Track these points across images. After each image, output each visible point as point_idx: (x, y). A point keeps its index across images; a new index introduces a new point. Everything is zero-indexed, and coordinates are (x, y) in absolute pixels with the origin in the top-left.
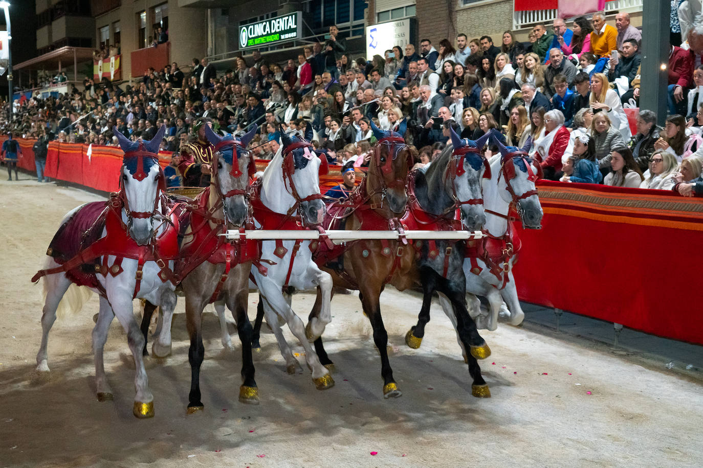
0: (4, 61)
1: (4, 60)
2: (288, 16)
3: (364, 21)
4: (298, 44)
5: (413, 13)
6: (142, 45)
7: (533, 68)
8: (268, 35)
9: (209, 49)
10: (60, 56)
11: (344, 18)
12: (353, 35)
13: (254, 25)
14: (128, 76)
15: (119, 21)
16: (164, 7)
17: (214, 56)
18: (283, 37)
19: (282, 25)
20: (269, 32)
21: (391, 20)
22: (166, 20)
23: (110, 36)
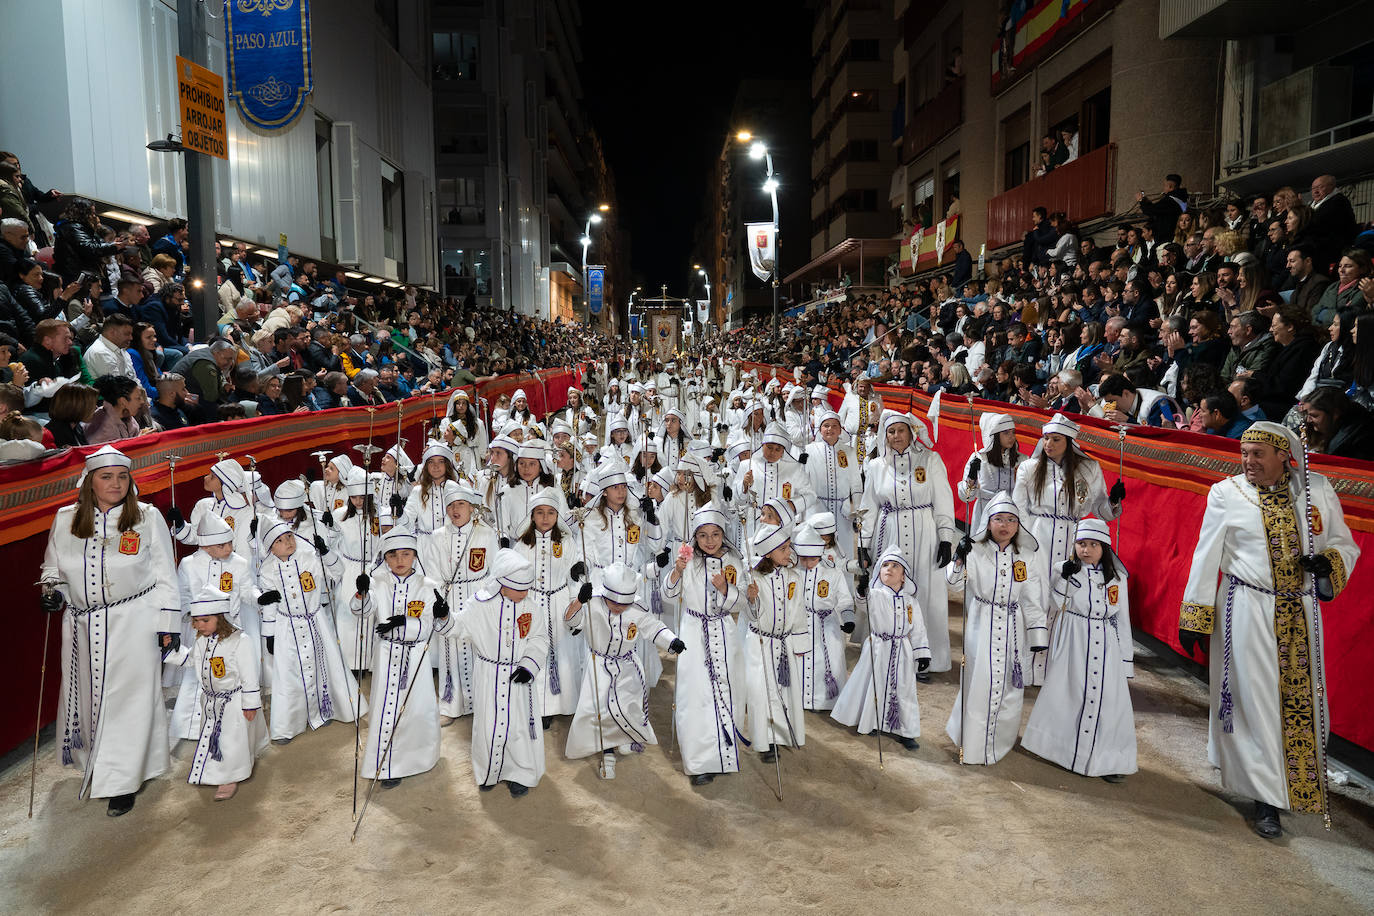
1: (769, 260)
15: (956, 154)
23: (935, 189)
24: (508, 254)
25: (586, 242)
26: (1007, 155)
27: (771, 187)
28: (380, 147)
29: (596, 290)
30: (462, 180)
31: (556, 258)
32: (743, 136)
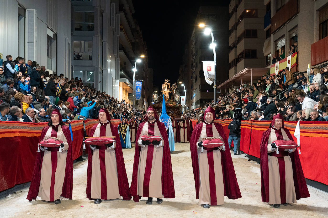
0: (212, 77)
23: (286, 43)
24: (102, 73)
25: (135, 70)
26: (320, 25)
27: (213, 46)
28: (47, 23)
29: (138, 90)
30: (83, 42)
31: (122, 77)
32: (201, 25)
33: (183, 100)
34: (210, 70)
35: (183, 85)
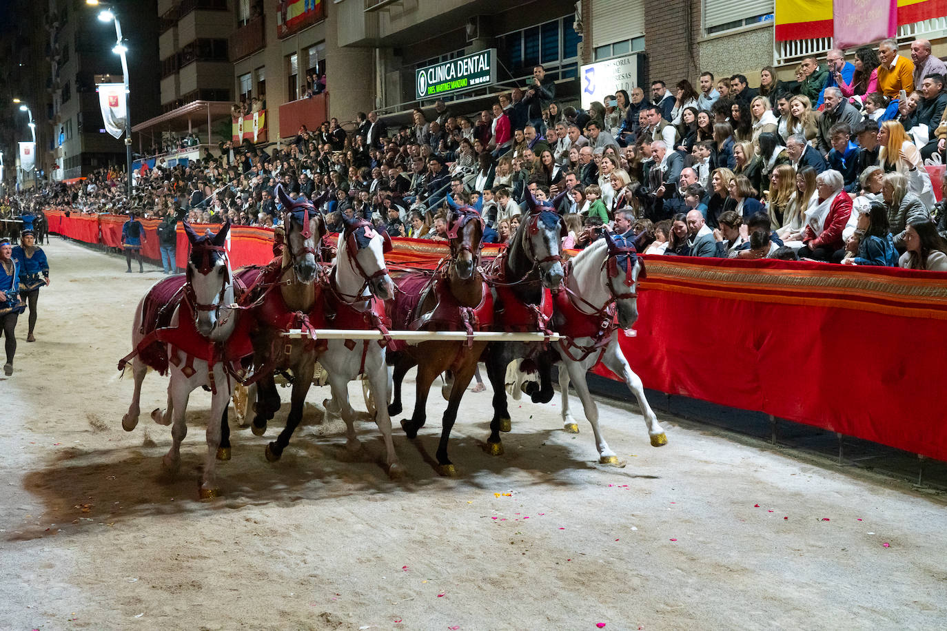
0: (120, 121)
1: (121, 119)
2: (479, 55)
3: (578, 59)
4: (492, 90)
5: (641, 46)
6: (292, 96)
7: (801, 115)
8: (453, 79)
9: (378, 100)
10: (190, 113)
11: (550, 55)
12: (563, 78)
13: (435, 68)
14: (275, 136)
15: (264, 66)
16: (321, 47)
17: (384, 109)
18: (472, 82)
19: (471, 66)
20: (455, 77)
21: (612, 57)
22: (322, 64)
23: (253, 85)
26: (289, 78)
27: (120, 50)
32: (91, 1)
33: (27, 152)
34: (116, 104)
35: (24, 108)
